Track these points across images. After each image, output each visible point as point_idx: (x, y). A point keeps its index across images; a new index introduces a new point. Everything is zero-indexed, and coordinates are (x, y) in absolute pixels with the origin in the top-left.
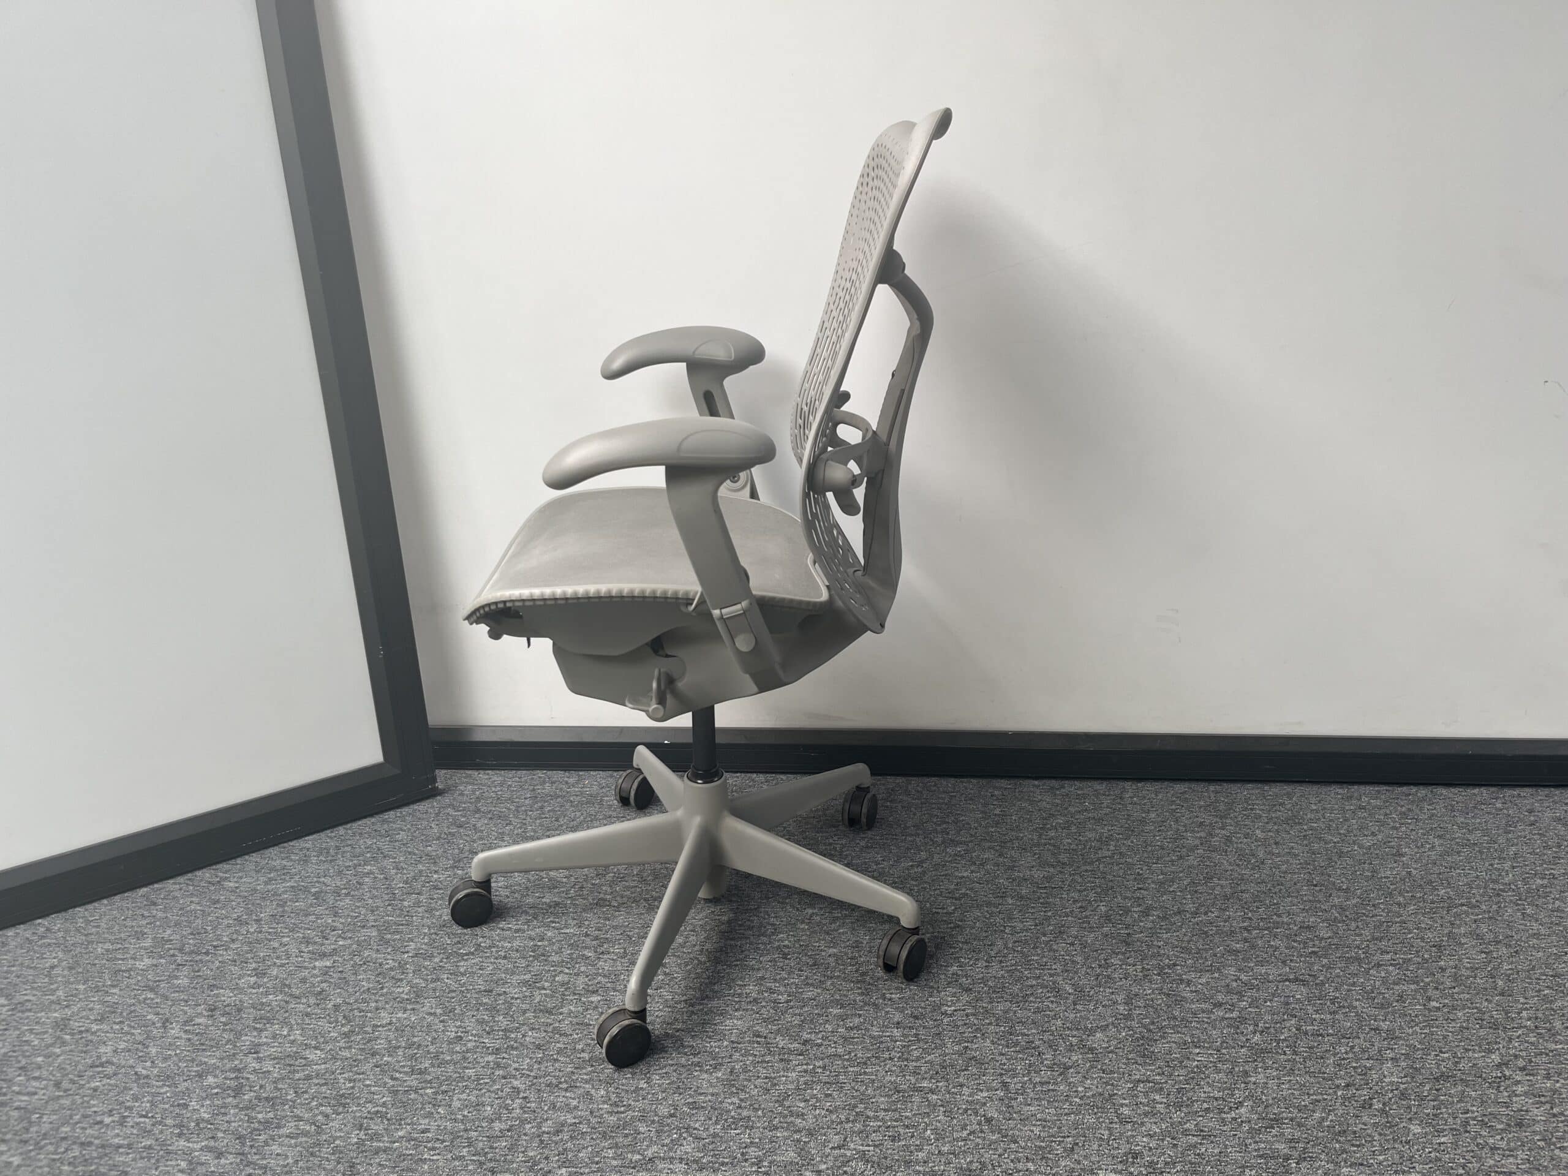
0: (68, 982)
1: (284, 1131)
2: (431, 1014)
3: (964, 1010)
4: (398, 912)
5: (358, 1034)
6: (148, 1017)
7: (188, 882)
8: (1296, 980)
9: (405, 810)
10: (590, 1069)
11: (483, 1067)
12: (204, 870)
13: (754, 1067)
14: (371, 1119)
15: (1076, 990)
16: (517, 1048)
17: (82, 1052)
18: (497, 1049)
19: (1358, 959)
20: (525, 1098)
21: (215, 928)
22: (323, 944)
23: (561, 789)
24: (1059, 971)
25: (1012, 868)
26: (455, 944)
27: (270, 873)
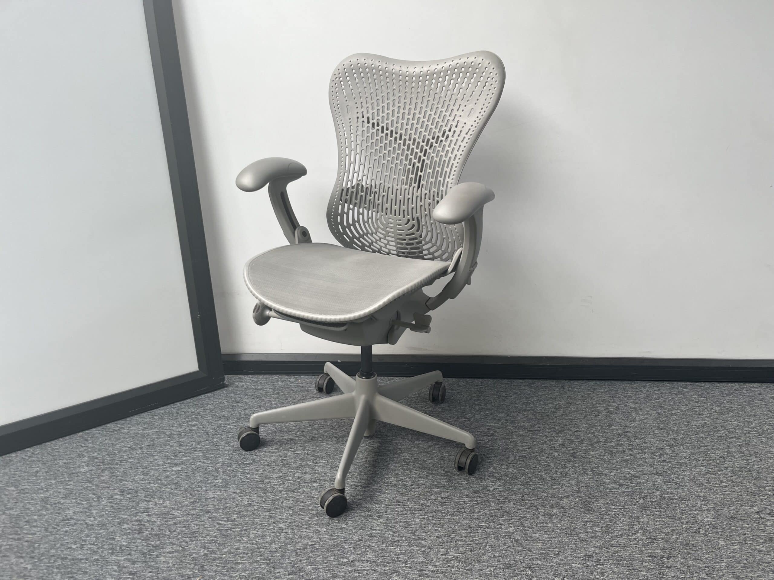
0: (46, 479)
1: (166, 550)
2: (234, 493)
3: (498, 489)
4: (212, 444)
5: (198, 503)
6: (90, 496)
7: (103, 429)
8: (657, 473)
9: (209, 395)
10: (317, 518)
11: (263, 518)
12: (111, 424)
13: (399, 517)
14: (210, 543)
15: (551, 479)
16: (279, 509)
17: (57, 513)
18: (269, 509)
19: (685, 463)
20: (286, 532)
21: (119, 452)
22: (175, 459)
23: (287, 384)
24: (542, 470)
25: (514, 422)
26: (242, 459)
27: (144, 425)
